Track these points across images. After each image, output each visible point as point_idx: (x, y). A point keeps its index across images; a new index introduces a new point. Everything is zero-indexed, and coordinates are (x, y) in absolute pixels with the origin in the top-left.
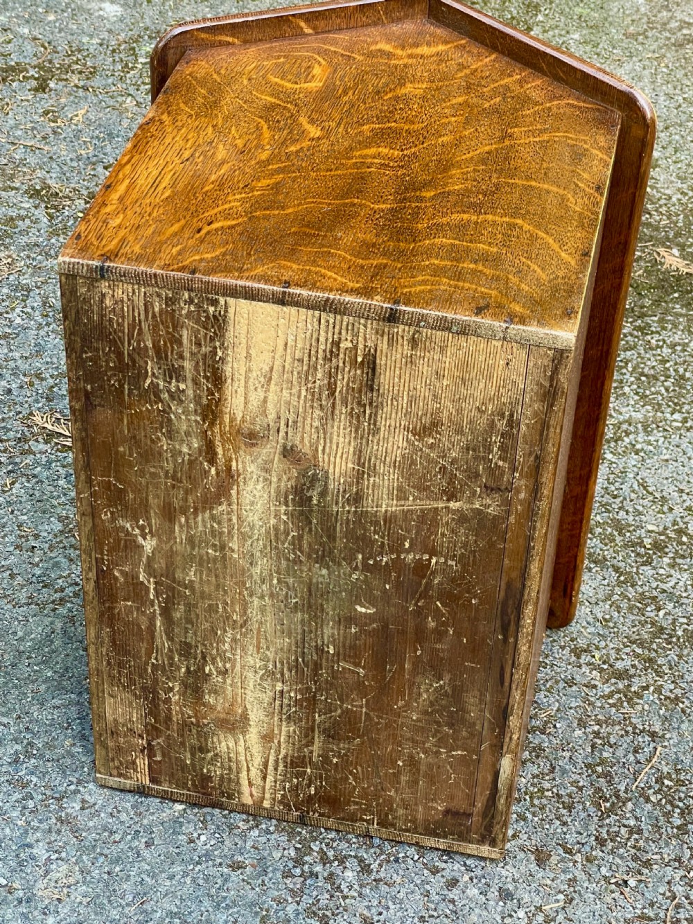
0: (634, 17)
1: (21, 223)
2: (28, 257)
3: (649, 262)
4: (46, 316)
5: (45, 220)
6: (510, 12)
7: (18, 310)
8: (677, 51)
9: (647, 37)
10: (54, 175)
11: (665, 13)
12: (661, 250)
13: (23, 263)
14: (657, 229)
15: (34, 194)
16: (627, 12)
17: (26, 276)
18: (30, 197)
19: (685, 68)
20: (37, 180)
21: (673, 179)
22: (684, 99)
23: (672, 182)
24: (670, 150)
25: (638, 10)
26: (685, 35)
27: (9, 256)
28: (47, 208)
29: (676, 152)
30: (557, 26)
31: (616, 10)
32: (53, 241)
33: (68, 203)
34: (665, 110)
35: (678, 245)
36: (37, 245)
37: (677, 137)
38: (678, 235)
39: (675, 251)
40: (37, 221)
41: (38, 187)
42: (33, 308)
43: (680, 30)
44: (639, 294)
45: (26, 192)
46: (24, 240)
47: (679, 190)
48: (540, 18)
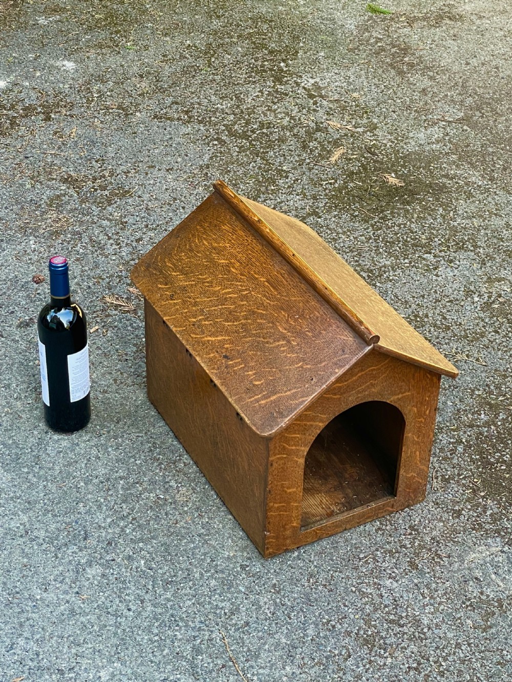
0: (351, 38)
1: (63, 198)
2: (74, 216)
3: (381, 182)
4: (94, 246)
5: (76, 195)
6: (285, 43)
7: (79, 245)
8: (376, 57)
9: (359, 50)
10: (71, 169)
11: (367, 34)
12: (386, 175)
13: (72, 220)
14: (382, 163)
15: (65, 181)
16: (347, 35)
17: (77, 227)
18: (64, 183)
19: (382, 67)
20: (64, 173)
21: (385, 134)
22: (384, 86)
23: (386, 136)
24: (382, 118)
25: (352, 34)
26: (379, 46)
27: (65, 217)
28: (74, 188)
29: (385, 118)
30: (311, 49)
31: (340, 34)
32: (83, 206)
33: (84, 184)
34: (376, 94)
35: (394, 171)
36: (76, 209)
37: (384, 110)
38: (393, 165)
39: (393, 175)
40: (71, 196)
41: (66, 177)
42: (86, 243)
43: (376, 44)
44: (379, 200)
45: (60, 180)
46: (69, 207)
47: (390, 140)
48: (301, 44)
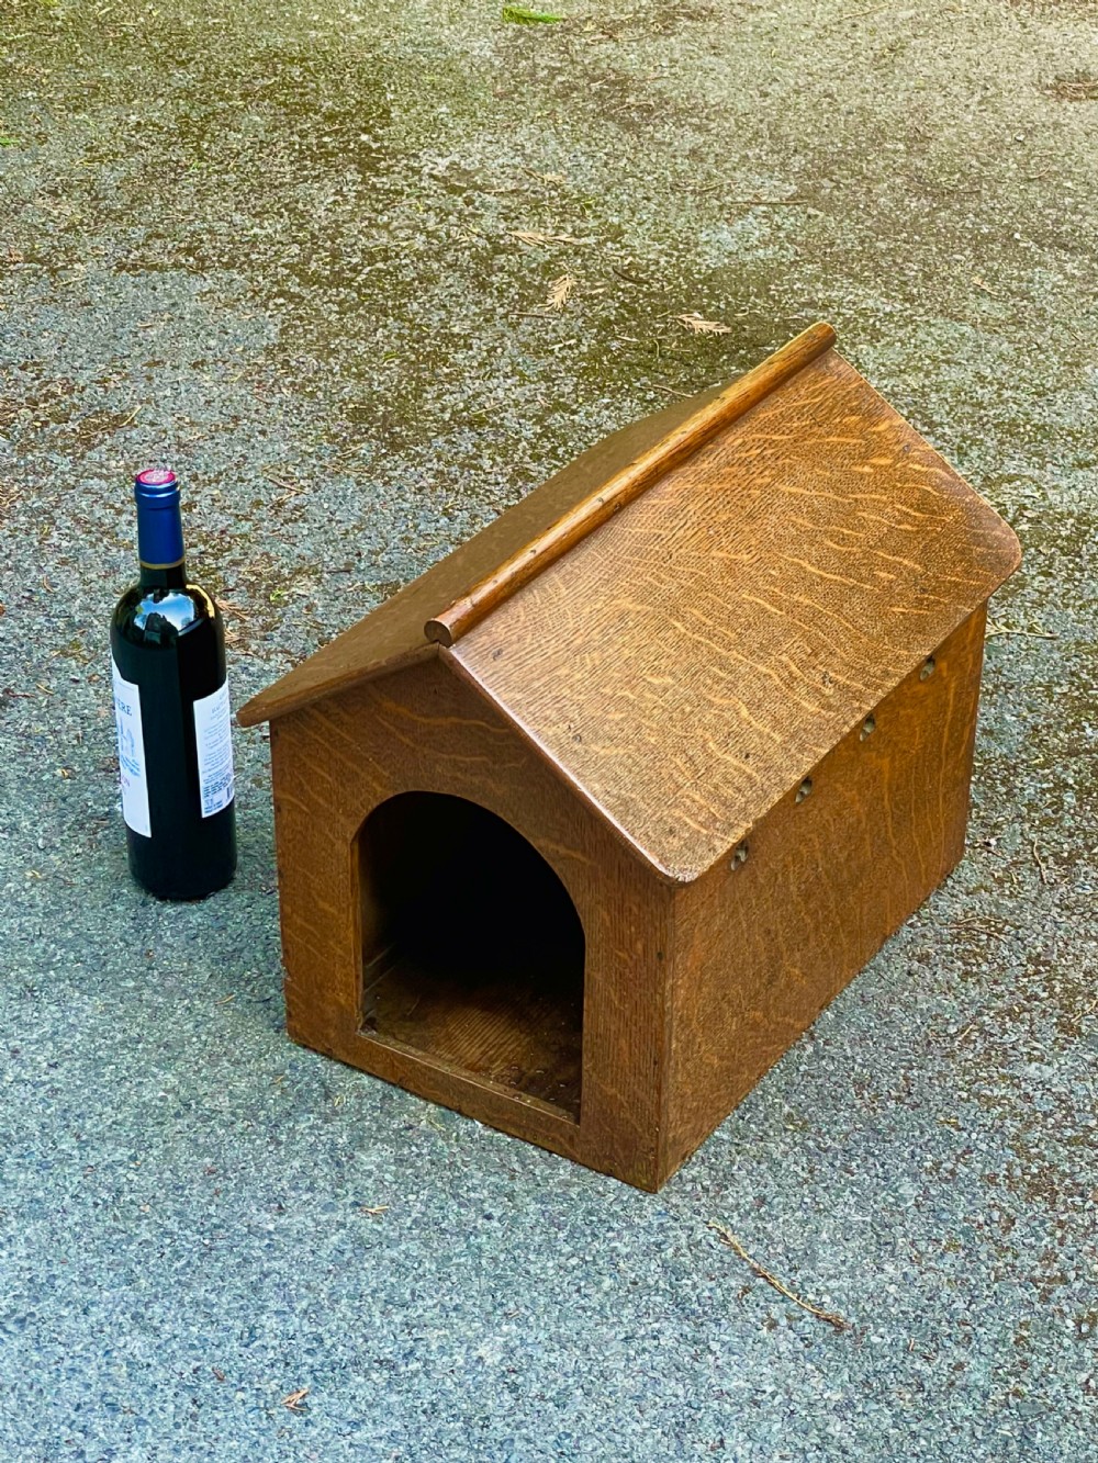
0: (494, 74)
2: (17, 480)
3: (678, 331)
4: (90, 532)
5: (1, 439)
6: (352, 97)
7: (55, 534)
8: (565, 103)
9: (522, 95)
11: (524, 62)
12: (684, 317)
13: (16, 488)
14: (664, 297)
16: (482, 69)
17: (34, 499)
19: (586, 121)
21: (647, 242)
22: (606, 154)
23: (649, 246)
24: (627, 213)
25: (492, 66)
26: (562, 83)
29: (633, 213)
30: (415, 102)
31: (467, 69)
32: (30, 457)
33: (12, 415)
34: (594, 170)
35: (696, 308)
36: (14, 466)
37: (625, 197)
38: (689, 298)
39: (696, 314)
42: (68, 528)
43: (553, 78)
44: (688, 365)
47: (661, 251)
48: (390, 96)
